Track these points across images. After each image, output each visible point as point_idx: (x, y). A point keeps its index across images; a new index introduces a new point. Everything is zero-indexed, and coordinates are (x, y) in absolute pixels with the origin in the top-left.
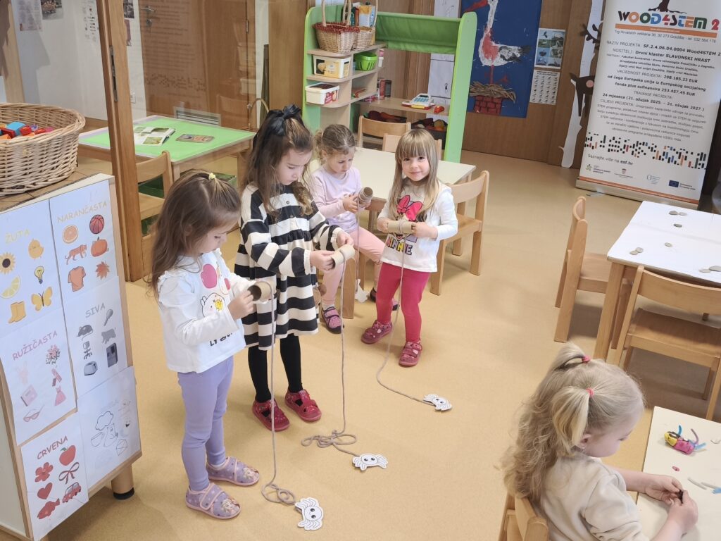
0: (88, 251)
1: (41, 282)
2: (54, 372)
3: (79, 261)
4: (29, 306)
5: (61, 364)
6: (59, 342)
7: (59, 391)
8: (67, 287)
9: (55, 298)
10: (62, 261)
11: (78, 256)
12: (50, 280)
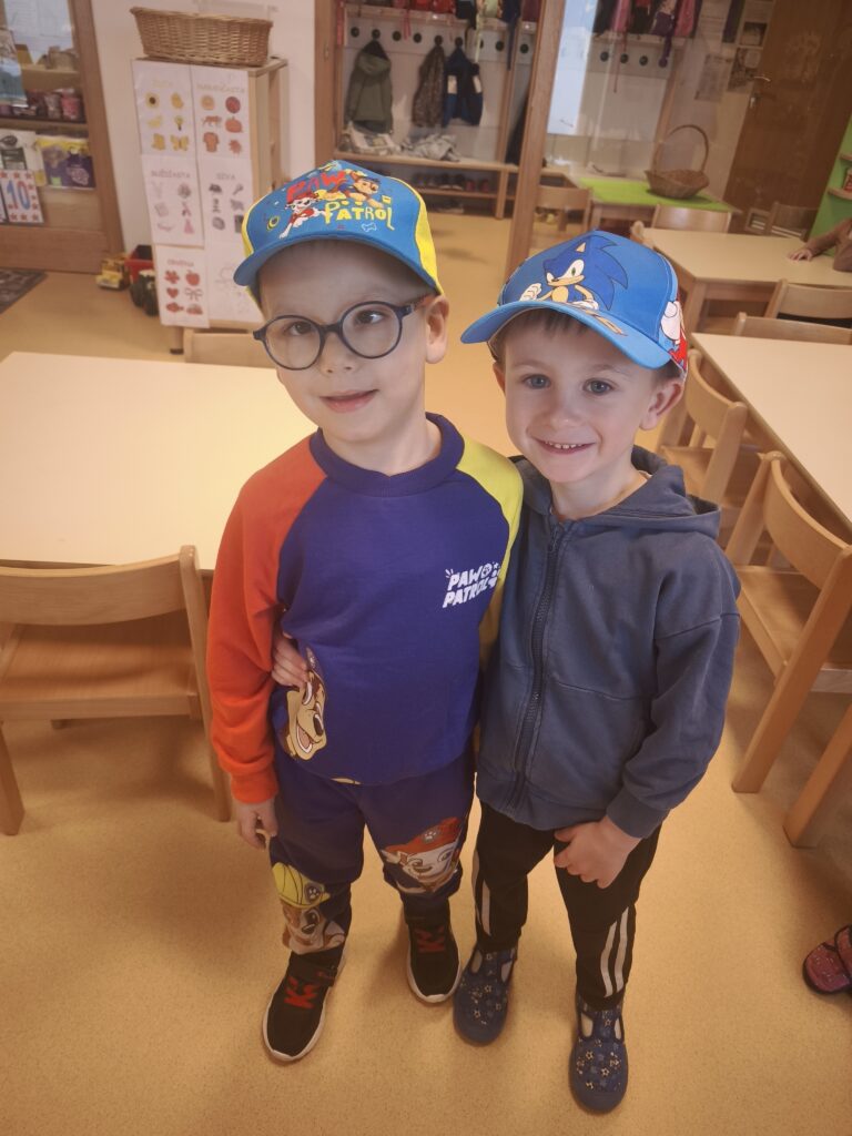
0: (223, 124)
1: (180, 128)
2: (184, 204)
3: (212, 128)
4: (168, 142)
5: (192, 201)
6: (192, 184)
7: (188, 223)
8: (202, 146)
9: (191, 147)
10: (199, 123)
11: (213, 124)
12: (187, 131)
